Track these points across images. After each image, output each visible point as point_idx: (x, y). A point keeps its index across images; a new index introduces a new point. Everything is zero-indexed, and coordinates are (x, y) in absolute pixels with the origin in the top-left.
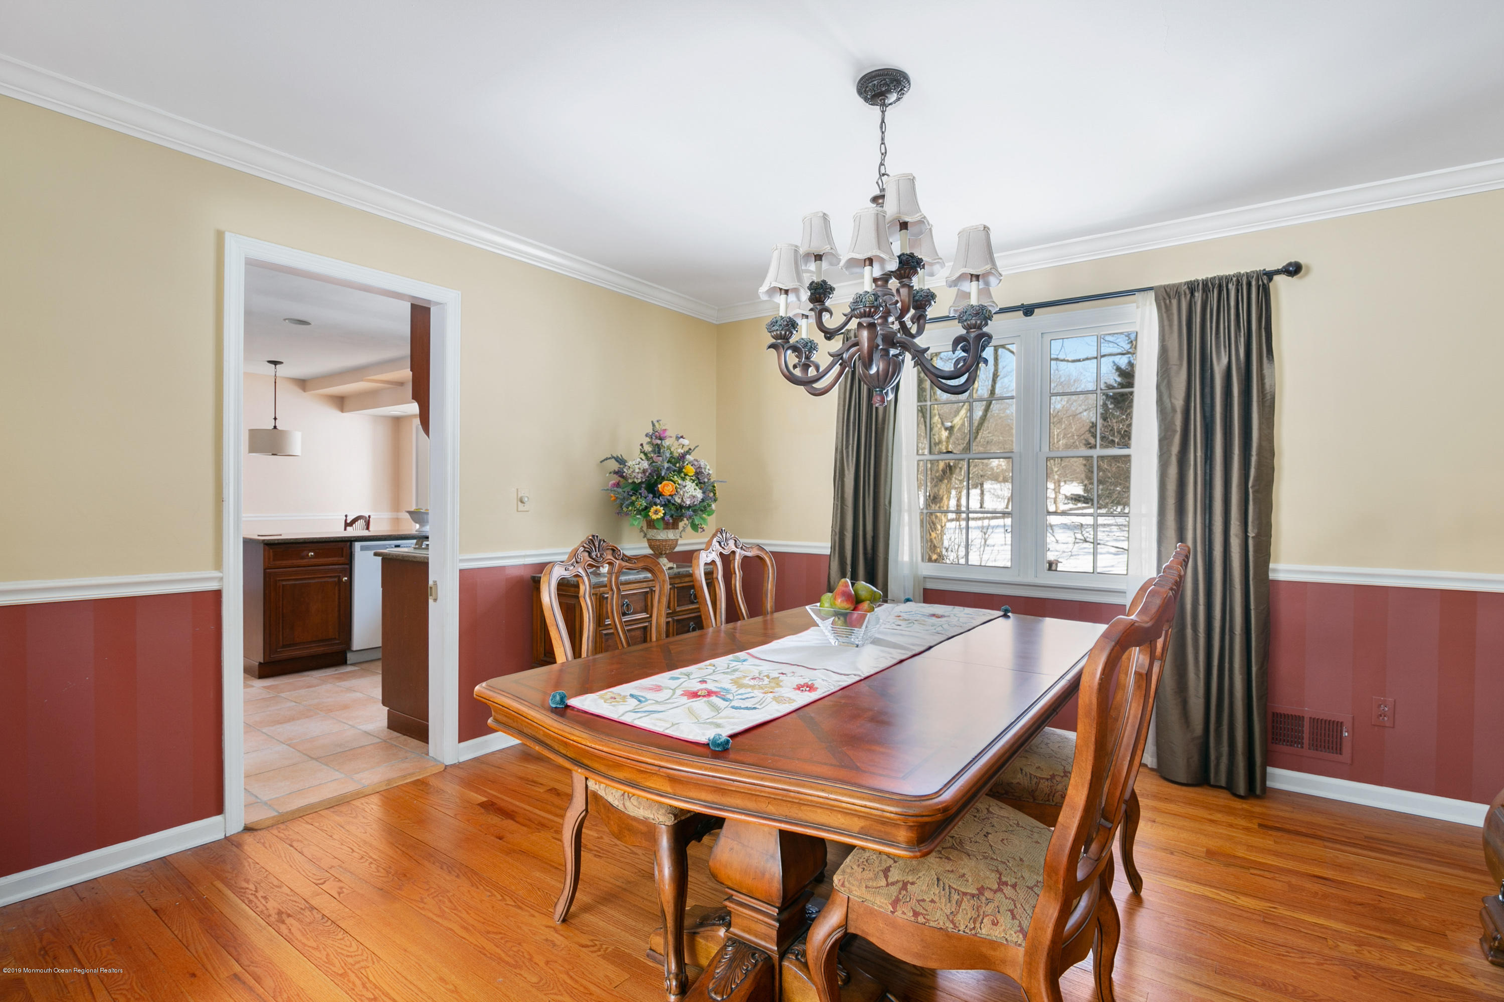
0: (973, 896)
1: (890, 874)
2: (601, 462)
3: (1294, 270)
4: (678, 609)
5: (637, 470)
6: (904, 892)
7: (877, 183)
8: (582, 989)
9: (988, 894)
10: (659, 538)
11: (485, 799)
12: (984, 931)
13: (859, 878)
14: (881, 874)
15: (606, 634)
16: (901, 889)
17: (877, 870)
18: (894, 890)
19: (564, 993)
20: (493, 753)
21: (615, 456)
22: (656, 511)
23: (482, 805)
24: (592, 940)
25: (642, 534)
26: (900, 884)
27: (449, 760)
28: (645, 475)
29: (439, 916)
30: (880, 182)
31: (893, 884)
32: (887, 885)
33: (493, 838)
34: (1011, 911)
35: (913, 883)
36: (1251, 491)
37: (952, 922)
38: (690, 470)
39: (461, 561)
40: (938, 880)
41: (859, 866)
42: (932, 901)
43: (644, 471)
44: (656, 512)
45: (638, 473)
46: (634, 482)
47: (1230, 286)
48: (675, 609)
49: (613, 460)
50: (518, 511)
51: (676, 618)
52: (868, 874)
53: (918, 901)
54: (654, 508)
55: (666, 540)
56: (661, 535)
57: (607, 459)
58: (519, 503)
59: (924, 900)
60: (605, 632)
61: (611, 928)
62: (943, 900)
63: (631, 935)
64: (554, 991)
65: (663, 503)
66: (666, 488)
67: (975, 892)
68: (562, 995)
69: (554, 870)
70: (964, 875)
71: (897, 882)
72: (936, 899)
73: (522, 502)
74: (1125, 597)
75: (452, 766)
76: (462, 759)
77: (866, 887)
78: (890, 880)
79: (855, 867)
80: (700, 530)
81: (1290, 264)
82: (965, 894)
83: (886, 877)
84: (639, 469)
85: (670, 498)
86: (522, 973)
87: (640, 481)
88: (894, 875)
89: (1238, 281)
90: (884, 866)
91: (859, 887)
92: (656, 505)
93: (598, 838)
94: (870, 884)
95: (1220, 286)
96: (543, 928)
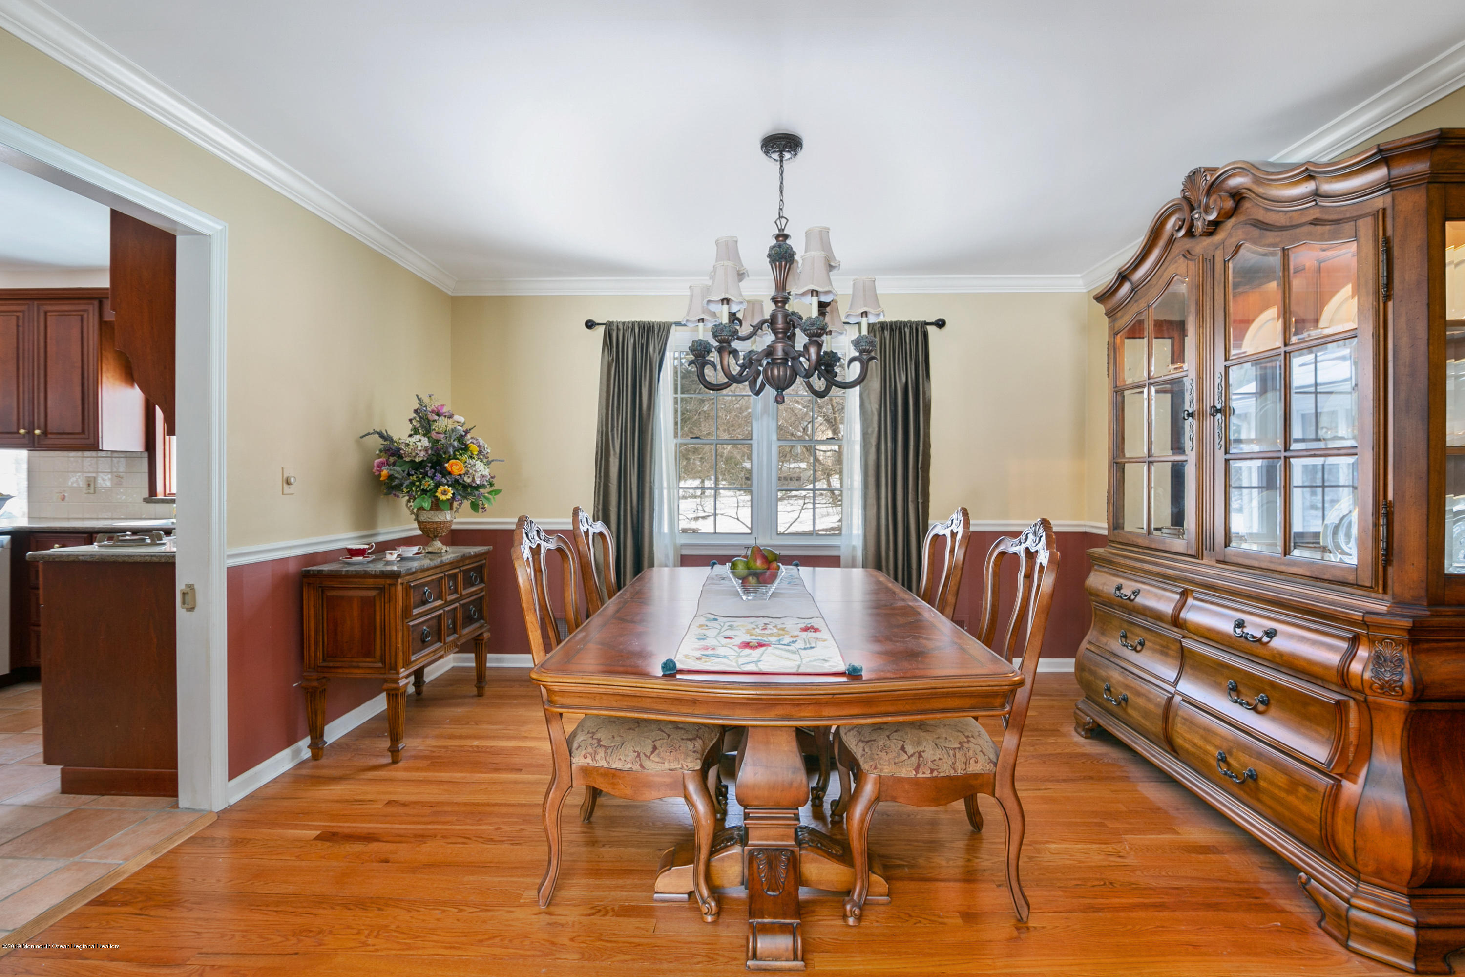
0: (959, 748)
1: (907, 750)
2: (362, 437)
3: (940, 324)
4: (464, 593)
5: (420, 448)
6: (921, 759)
7: (776, 222)
8: (628, 945)
9: (966, 745)
10: (437, 520)
11: (319, 832)
12: (971, 769)
13: (887, 759)
14: (901, 752)
15: (413, 626)
16: (919, 758)
17: (896, 750)
18: (914, 759)
19: (616, 954)
20: (266, 786)
21: (378, 431)
22: (445, 491)
23: (318, 838)
24: (592, 908)
25: (413, 517)
26: (917, 755)
27: (219, 805)
28: (427, 453)
29: (407, 949)
30: (778, 222)
31: (912, 755)
32: (909, 757)
33: (377, 864)
34: (981, 751)
35: (924, 751)
36: (920, 471)
37: (954, 769)
38: (474, 448)
39: (230, 556)
40: (936, 745)
41: (881, 751)
42: (940, 759)
43: (426, 450)
44: (445, 493)
45: (420, 451)
46: (413, 461)
47: (906, 329)
48: (461, 594)
49: (377, 436)
50: (283, 494)
51: (461, 602)
52: (891, 756)
53: (932, 761)
54: (441, 489)
55: (444, 522)
56: (439, 516)
57: (368, 434)
58: (285, 486)
59: (935, 760)
60: (411, 624)
61: (601, 893)
62: (946, 756)
63: (622, 891)
64: (605, 956)
65: (450, 483)
66: (455, 467)
67: (959, 746)
68: (615, 956)
69: (484, 869)
70: (946, 738)
71: (914, 753)
72: (942, 757)
73: (288, 483)
74: (840, 550)
75: (224, 811)
76: (233, 801)
77: (895, 763)
78: (909, 754)
79: (879, 753)
80: (480, 510)
81: (940, 320)
82: (954, 749)
83: (906, 752)
84: (422, 446)
85: (458, 477)
86: (558, 956)
87: (421, 459)
88: (910, 750)
89: (910, 326)
90: (899, 747)
91: (889, 765)
92: (444, 485)
93: (496, 830)
94: (897, 760)
95: (900, 328)
96: (533, 917)
